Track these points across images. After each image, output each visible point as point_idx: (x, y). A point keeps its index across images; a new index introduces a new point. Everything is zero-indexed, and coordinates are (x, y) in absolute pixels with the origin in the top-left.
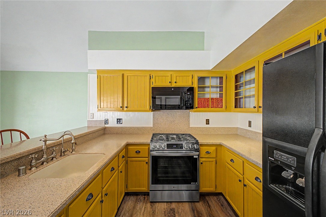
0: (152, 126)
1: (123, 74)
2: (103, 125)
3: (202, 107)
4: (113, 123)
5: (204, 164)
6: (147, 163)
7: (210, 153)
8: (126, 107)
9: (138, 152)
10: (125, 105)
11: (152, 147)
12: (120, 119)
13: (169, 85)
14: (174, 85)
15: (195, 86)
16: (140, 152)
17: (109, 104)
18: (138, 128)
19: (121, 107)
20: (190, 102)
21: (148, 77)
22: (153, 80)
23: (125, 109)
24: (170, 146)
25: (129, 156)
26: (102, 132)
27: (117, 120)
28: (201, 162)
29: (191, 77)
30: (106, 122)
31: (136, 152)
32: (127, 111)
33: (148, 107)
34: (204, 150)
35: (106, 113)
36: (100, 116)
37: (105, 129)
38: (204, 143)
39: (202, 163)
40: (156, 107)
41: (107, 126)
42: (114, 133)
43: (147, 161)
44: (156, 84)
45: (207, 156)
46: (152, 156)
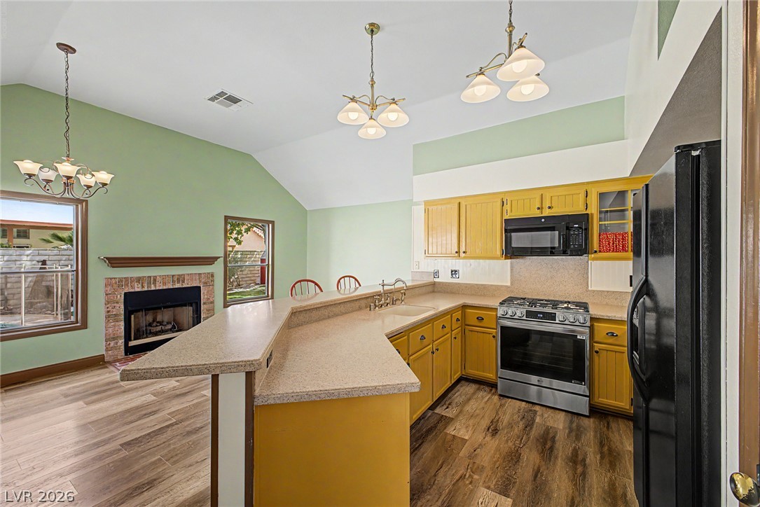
0: (509, 284)
1: (459, 203)
2: (431, 279)
3: (610, 250)
4: (445, 278)
5: (603, 354)
6: (494, 337)
7: (617, 335)
8: (464, 252)
9: (480, 319)
10: (463, 249)
11: (500, 312)
12: (456, 271)
13: (537, 214)
14: (547, 213)
15: (593, 210)
16: (483, 319)
17: (439, 248)
18: (484, 287)
19: (457, 252)
20: (579, 242)
21: (499, 203)
22: (507, 207)
23: (462, 255)
24: (530, 314)
25: (467, 323)
26: (430, 289)
27: (452, 271)
28: (596, 349)
29: (582, 196)
30: (436, 274)
31: (477, 318)
32: (465, 258)
33: (499, 253)
34: (602, 329)
35: (436, 261)
36: (428, 266)
37: (434, 284)
38: (603, 316)
39: (597, 352)
40: (511, 252)
41: (436, 280)
42: (448, 292)
43: (494, 334)
44: (513, 214)
45: (611, 340)
46: (501, 327)
